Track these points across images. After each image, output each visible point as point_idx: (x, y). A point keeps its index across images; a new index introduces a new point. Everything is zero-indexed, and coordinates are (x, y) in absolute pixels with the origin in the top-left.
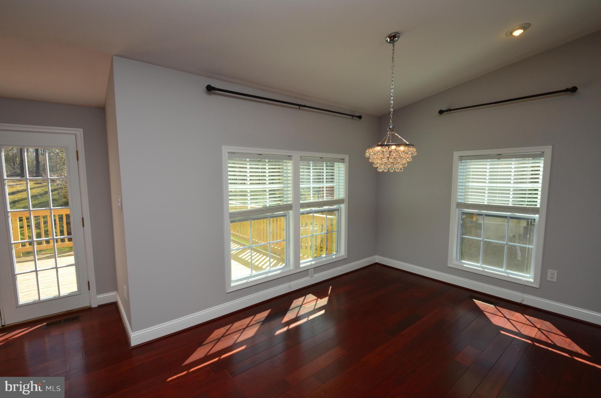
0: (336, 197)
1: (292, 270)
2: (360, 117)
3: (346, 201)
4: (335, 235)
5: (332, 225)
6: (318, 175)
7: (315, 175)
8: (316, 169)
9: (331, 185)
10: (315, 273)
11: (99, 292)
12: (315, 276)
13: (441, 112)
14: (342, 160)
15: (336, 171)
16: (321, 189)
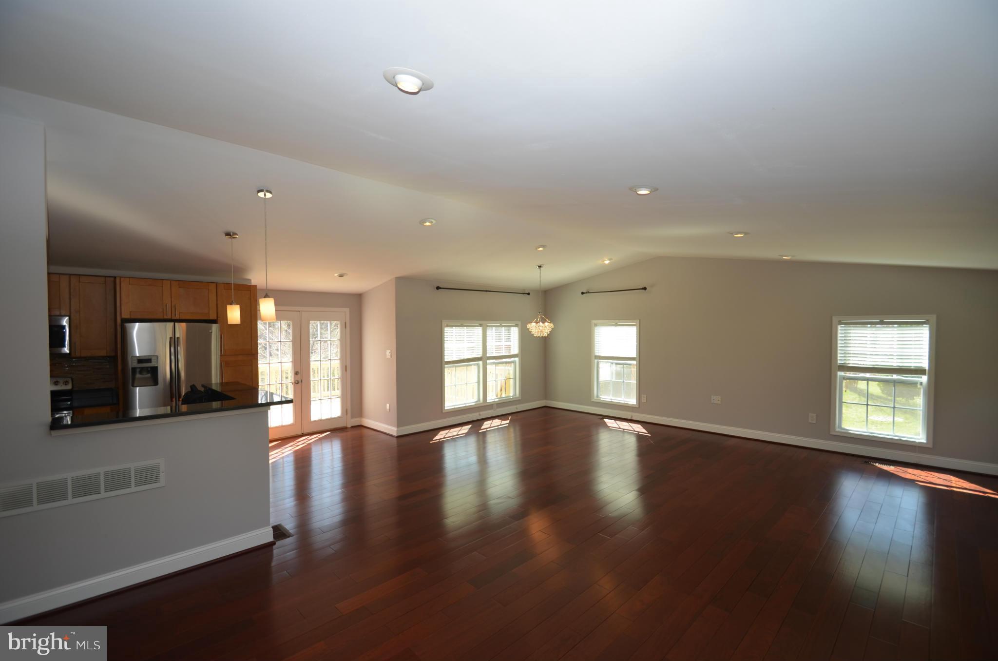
0: (512, 353)
1: (481, 403)
2: (529, 294)
3: (520, 355)
4: (512, 381)
5: (509, 374)
6: (498, 335)
7: (496, 335)
8: (497, 332)
9: (508, 343)
10: (497, 408)
11: (352, 417)
12: (498, 410)
13: (583, 293)
14: (516, 326)
15: (512, 333)
16: (501, 347)
